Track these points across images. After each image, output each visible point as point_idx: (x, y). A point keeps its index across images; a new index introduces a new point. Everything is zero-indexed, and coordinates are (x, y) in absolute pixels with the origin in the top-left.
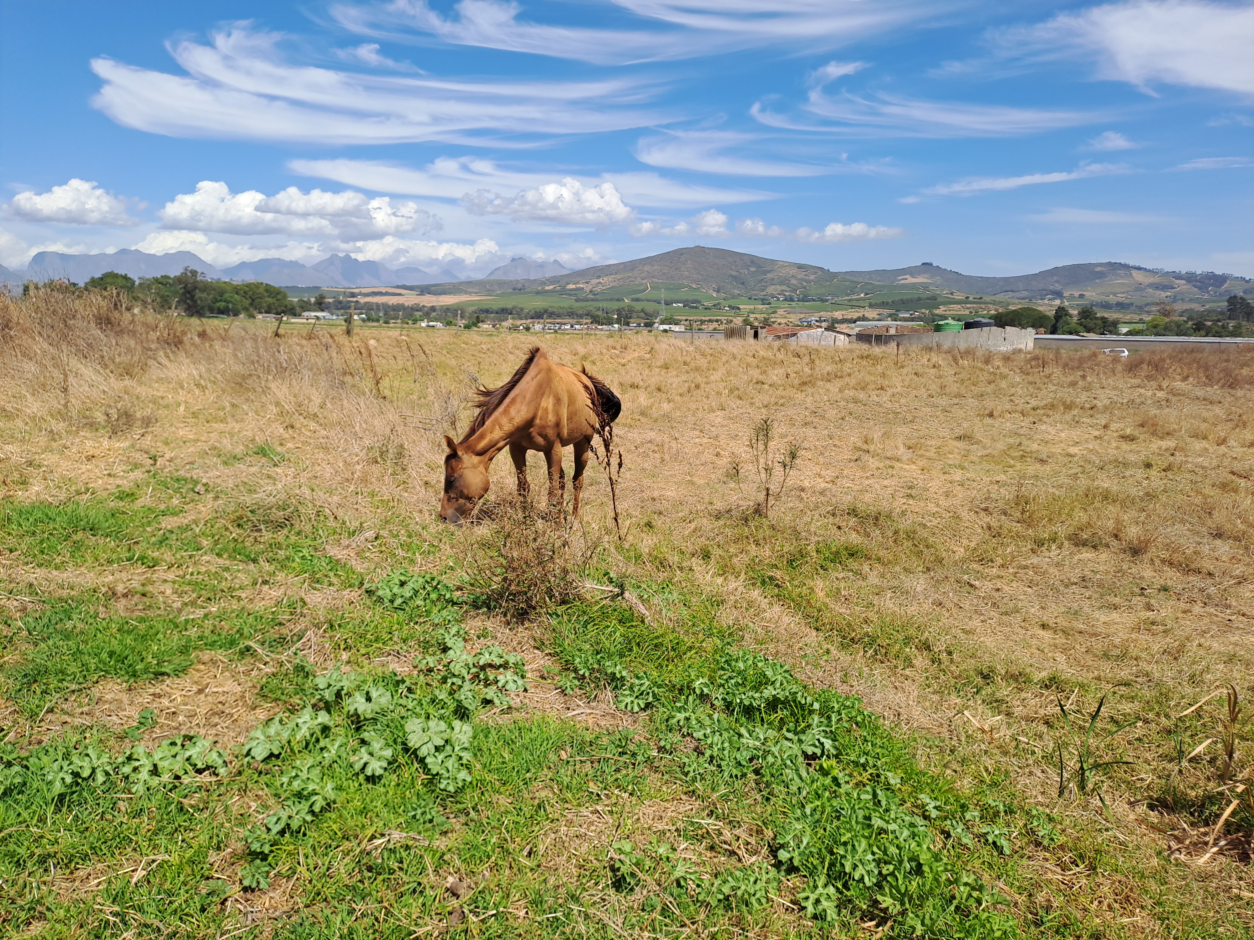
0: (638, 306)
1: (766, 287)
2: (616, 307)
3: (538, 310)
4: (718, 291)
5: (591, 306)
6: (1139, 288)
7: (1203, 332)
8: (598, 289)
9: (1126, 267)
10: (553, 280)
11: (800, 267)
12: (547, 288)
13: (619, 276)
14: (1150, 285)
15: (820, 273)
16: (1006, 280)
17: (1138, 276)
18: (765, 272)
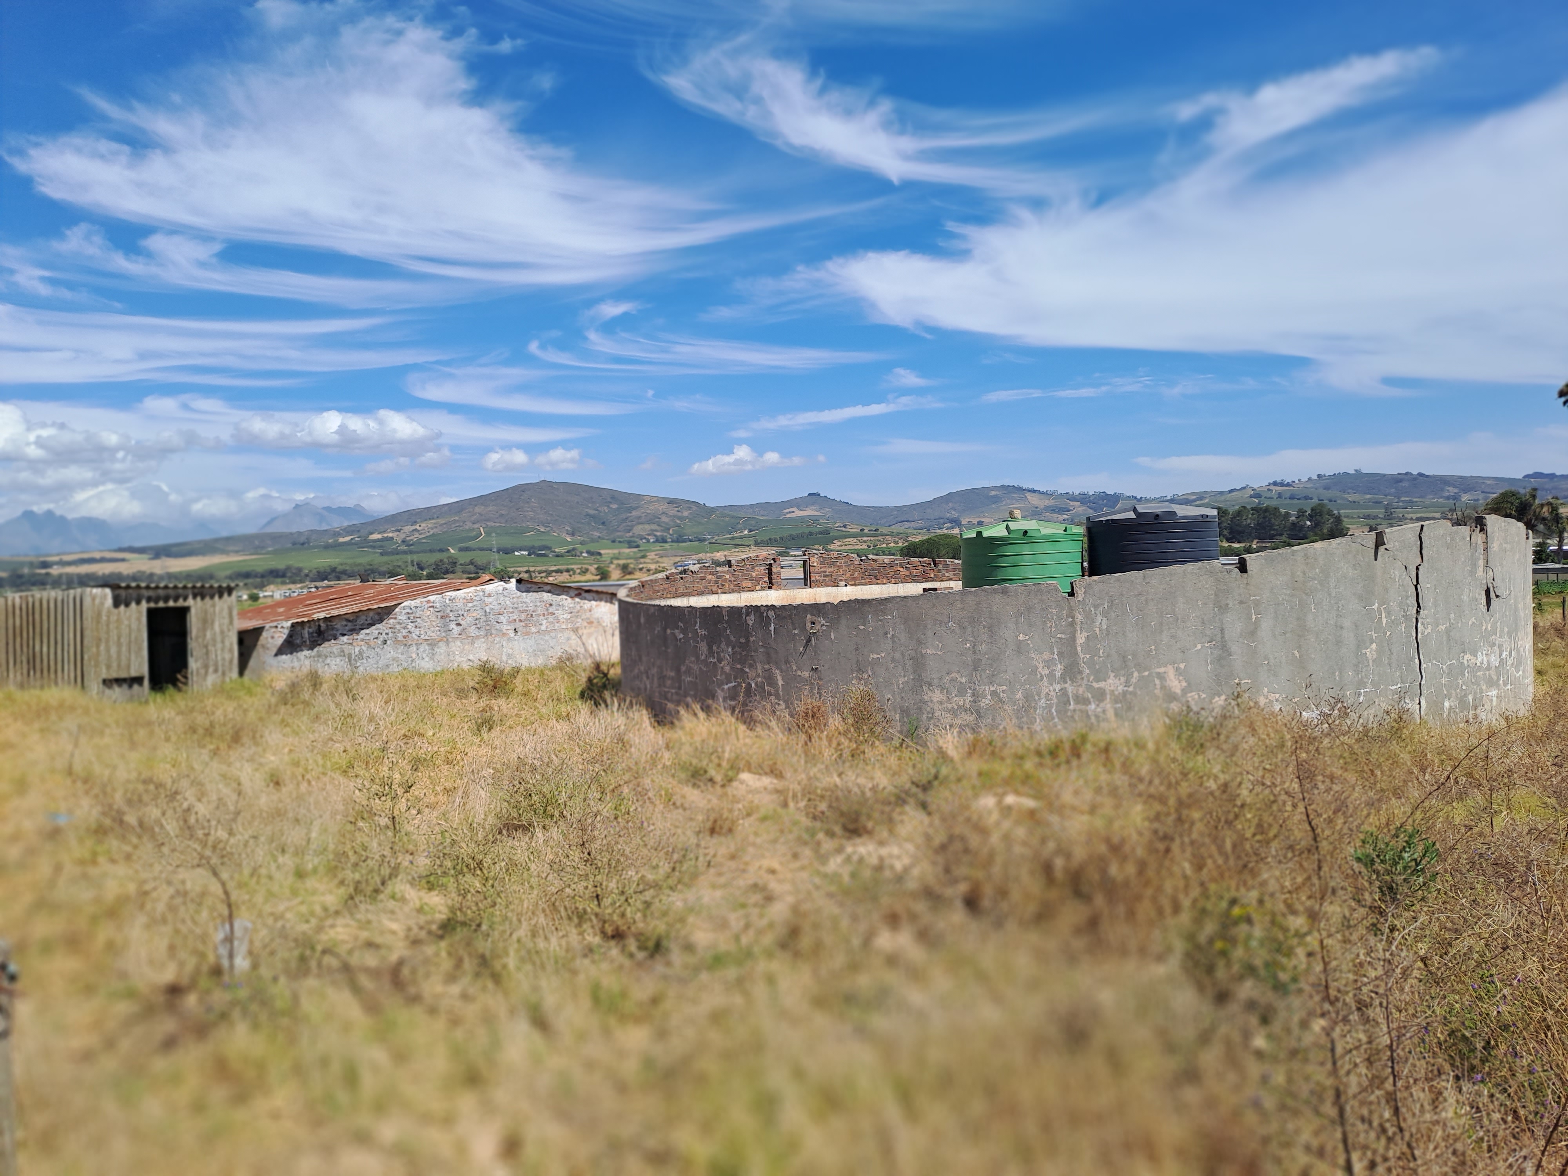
0: (467, 557)
1: (633, 526)
3: (322, 570)
4: (573, 534)
5: (400, 560)
6: (1036, 512)
8: (415, 537)
9: (1020, 489)
10: (350, 530)
11: (671, 501)
12: (341, 540)
13: (441, 521)
14: (1047, 508)
15: (694, 508)
17: (1034, 499)
18: (630, 510)
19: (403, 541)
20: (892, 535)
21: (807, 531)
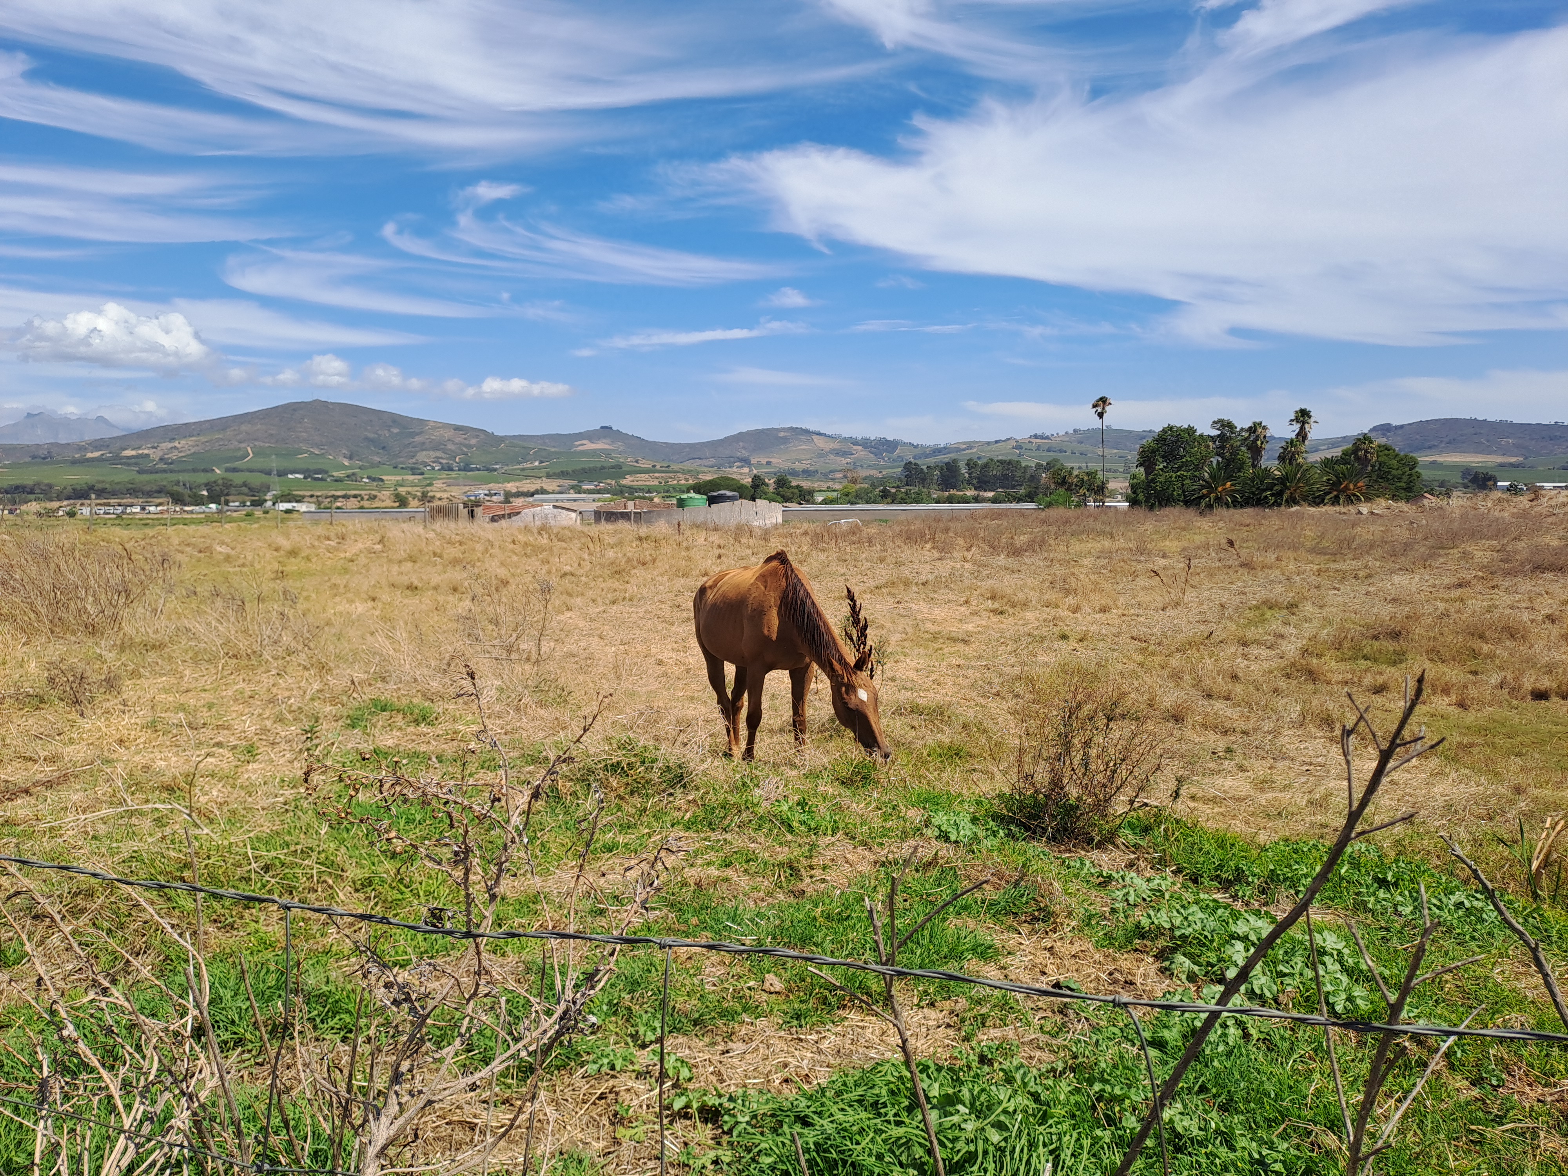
0: (238, 478)
1: (417, 452)
2: (204, 481)
3: (78, 487)
4: (351, 458)
5: (164, 479)
6: (821, 454)
7: (889, 500)
8: (174, 455)
9: (807, 432)
10: (97, 445)
11: (457, 428)
12: (90, 455)
13: (203, 439)
14: (832, 452)
15: (482, 436)
16: (692, 446)
17: (820, 442)
18: (413, 435)
19: (161, 459)
20: (683, 472)
21: (599, 466)
